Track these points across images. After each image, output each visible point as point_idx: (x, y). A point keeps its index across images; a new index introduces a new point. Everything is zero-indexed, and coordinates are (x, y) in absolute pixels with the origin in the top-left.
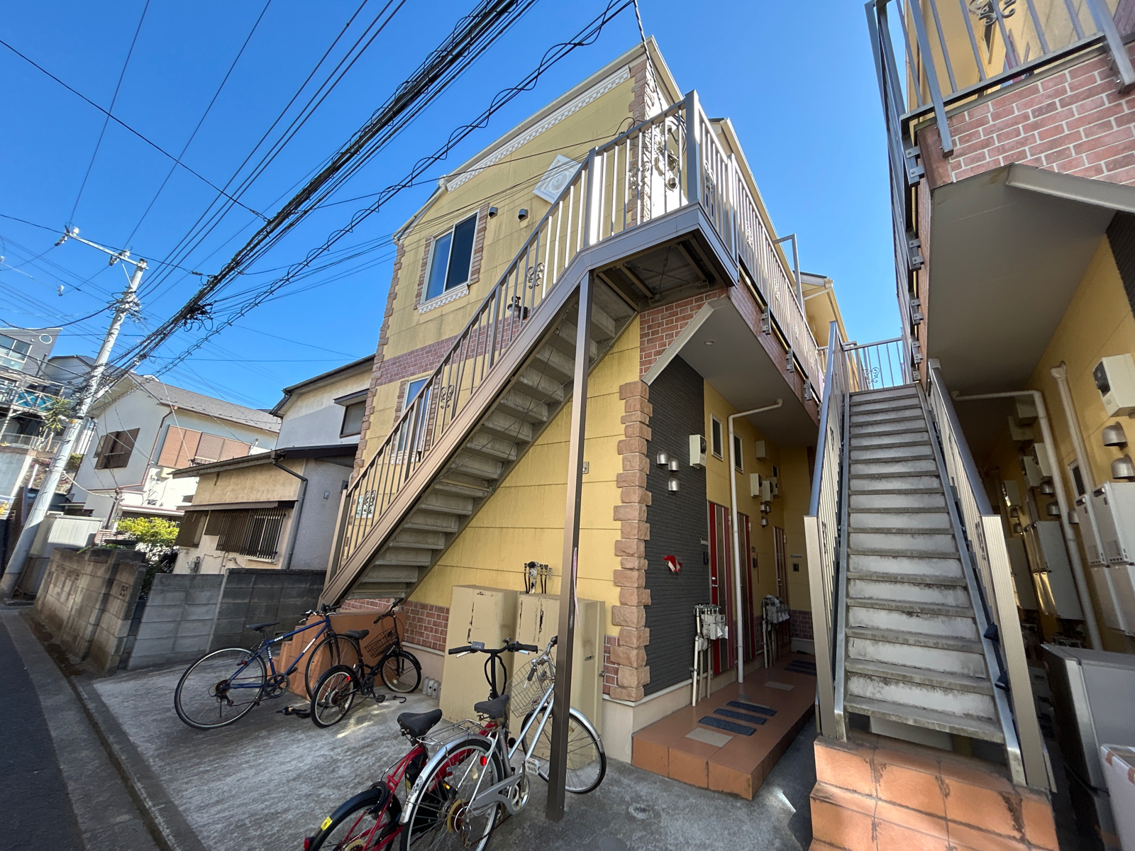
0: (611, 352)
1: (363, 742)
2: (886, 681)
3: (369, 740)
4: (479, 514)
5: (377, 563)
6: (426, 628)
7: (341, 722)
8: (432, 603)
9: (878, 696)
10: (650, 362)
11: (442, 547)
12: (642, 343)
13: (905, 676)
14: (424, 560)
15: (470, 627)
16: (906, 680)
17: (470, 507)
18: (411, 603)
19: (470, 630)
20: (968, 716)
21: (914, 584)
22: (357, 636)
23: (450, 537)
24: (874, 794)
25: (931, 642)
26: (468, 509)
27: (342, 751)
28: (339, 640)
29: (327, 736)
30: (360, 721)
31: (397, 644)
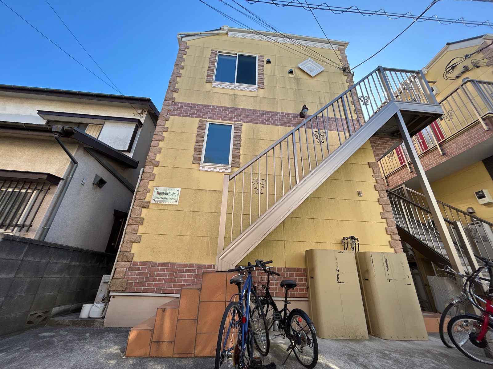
10: (379, 156)
12: (373, 148)
15: (337, 273)
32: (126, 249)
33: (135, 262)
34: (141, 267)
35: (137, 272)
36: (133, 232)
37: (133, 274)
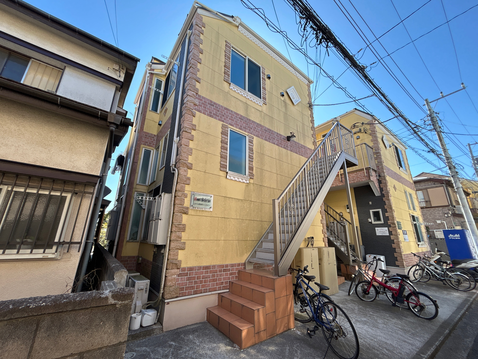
15: (312, 263)
32: (174, 257)
33: (183, 268)
34: (189, 272)
35: (186, 277)
36: (178, 239)
37: (183, 279)
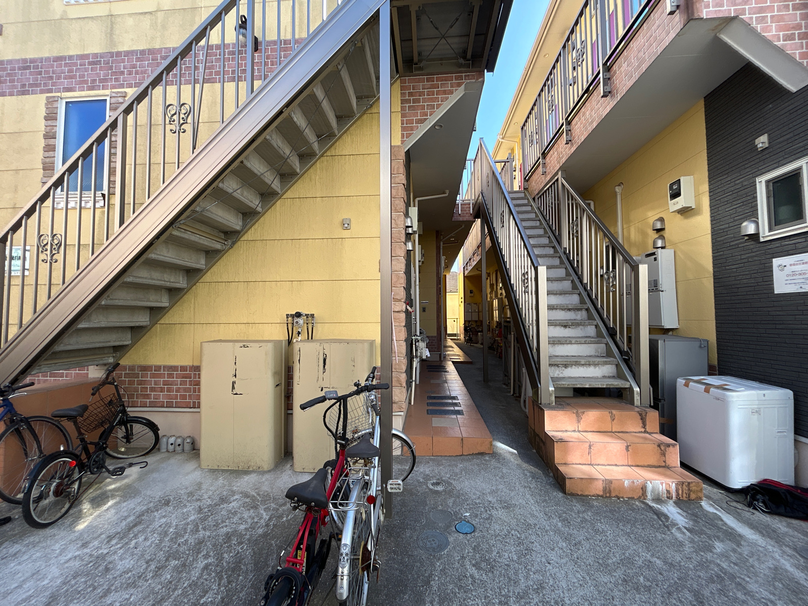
0: (370, 112)
1: (124, 523)
2: (566, 366)
3: (132, 518)
4: (214, 269)
5: (80, 326)
6: (152, 389)
7: (71, 512)
8: (158, 364)
9: (561, 375)
10: (412, 129)
11: (167, 304)
12: (403, 109)
13: (576, 362)
14: (142, 319)
15: (234, 379)
16: (577, 364)
17: (203, 261)
18: (125, 368)
19: (234, 383)
20: (604, 377)
21: (562, 309)
22: (74, 413)
23: (175, 293)
24: (577, 430)
25: (583, 340)
26: (200, 262)
27: (101, 542)
28: (32, 423)
29: (63, 533)
30: (98, 502)
31: (124, 412)
